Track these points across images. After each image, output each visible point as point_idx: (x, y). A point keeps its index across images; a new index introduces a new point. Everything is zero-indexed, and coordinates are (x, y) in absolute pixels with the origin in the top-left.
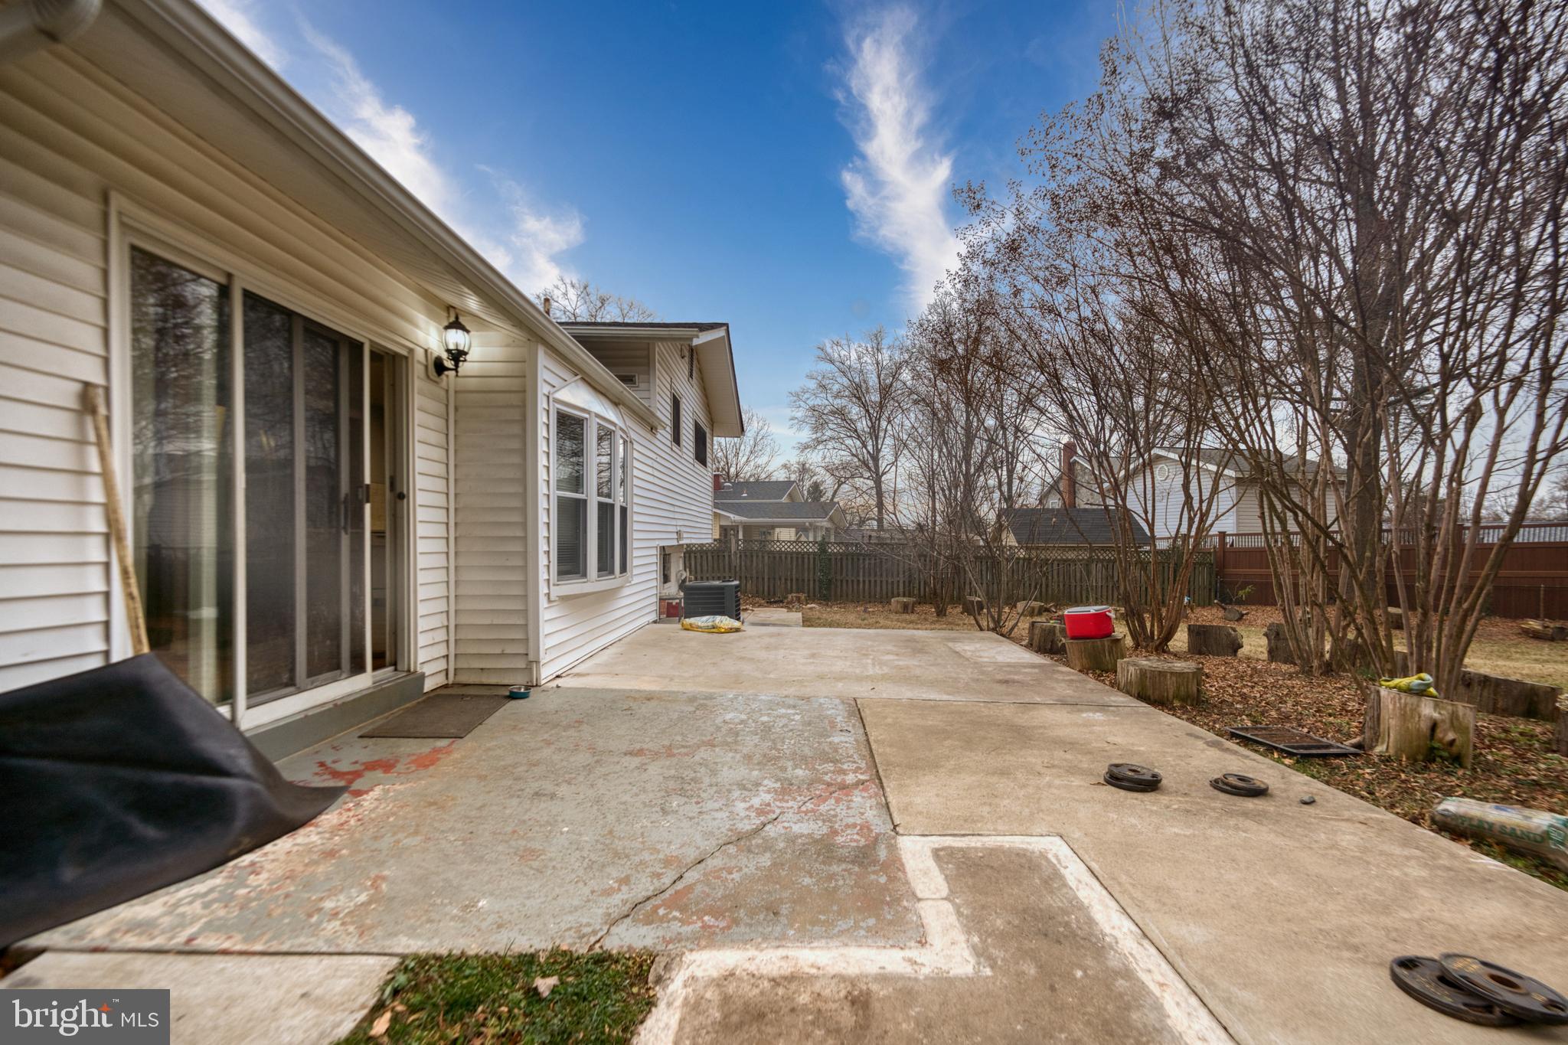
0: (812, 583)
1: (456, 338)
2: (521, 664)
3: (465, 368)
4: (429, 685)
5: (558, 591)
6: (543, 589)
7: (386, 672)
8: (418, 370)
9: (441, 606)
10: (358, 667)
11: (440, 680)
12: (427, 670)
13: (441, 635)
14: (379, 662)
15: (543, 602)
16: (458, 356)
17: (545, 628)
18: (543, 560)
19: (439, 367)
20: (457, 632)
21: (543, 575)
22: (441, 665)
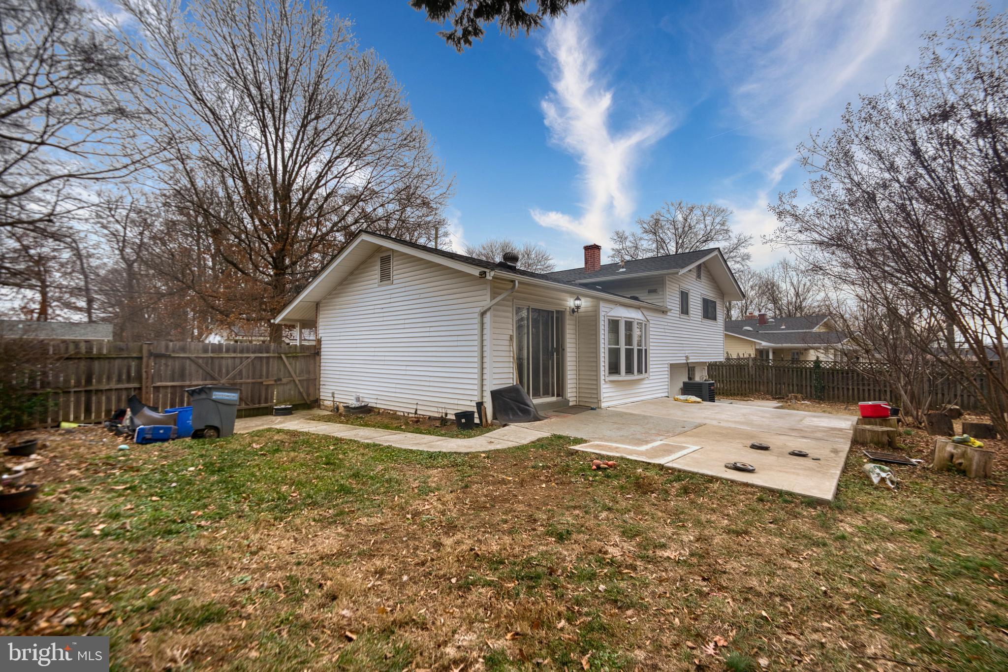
0: (809, 388)
1: (578, 302)
2: (596, 401)
3: (580, 310)
4: (571, 404)
5: (607, 379)
6: (602, 378)
7: (560, 398)
8: (568, 313)
9: (575, 381)
10: (553, 395)
11: (574, 403)
12: (571, 399)
13: (574, 390)
14: (558, 395)
15: (602, 382)
16: (578, 307)
17: (603, 390)
18: (602, 368)
19: (573, 311)
20: (579, 389)
21: (602, 373)
22: (574, 399)
